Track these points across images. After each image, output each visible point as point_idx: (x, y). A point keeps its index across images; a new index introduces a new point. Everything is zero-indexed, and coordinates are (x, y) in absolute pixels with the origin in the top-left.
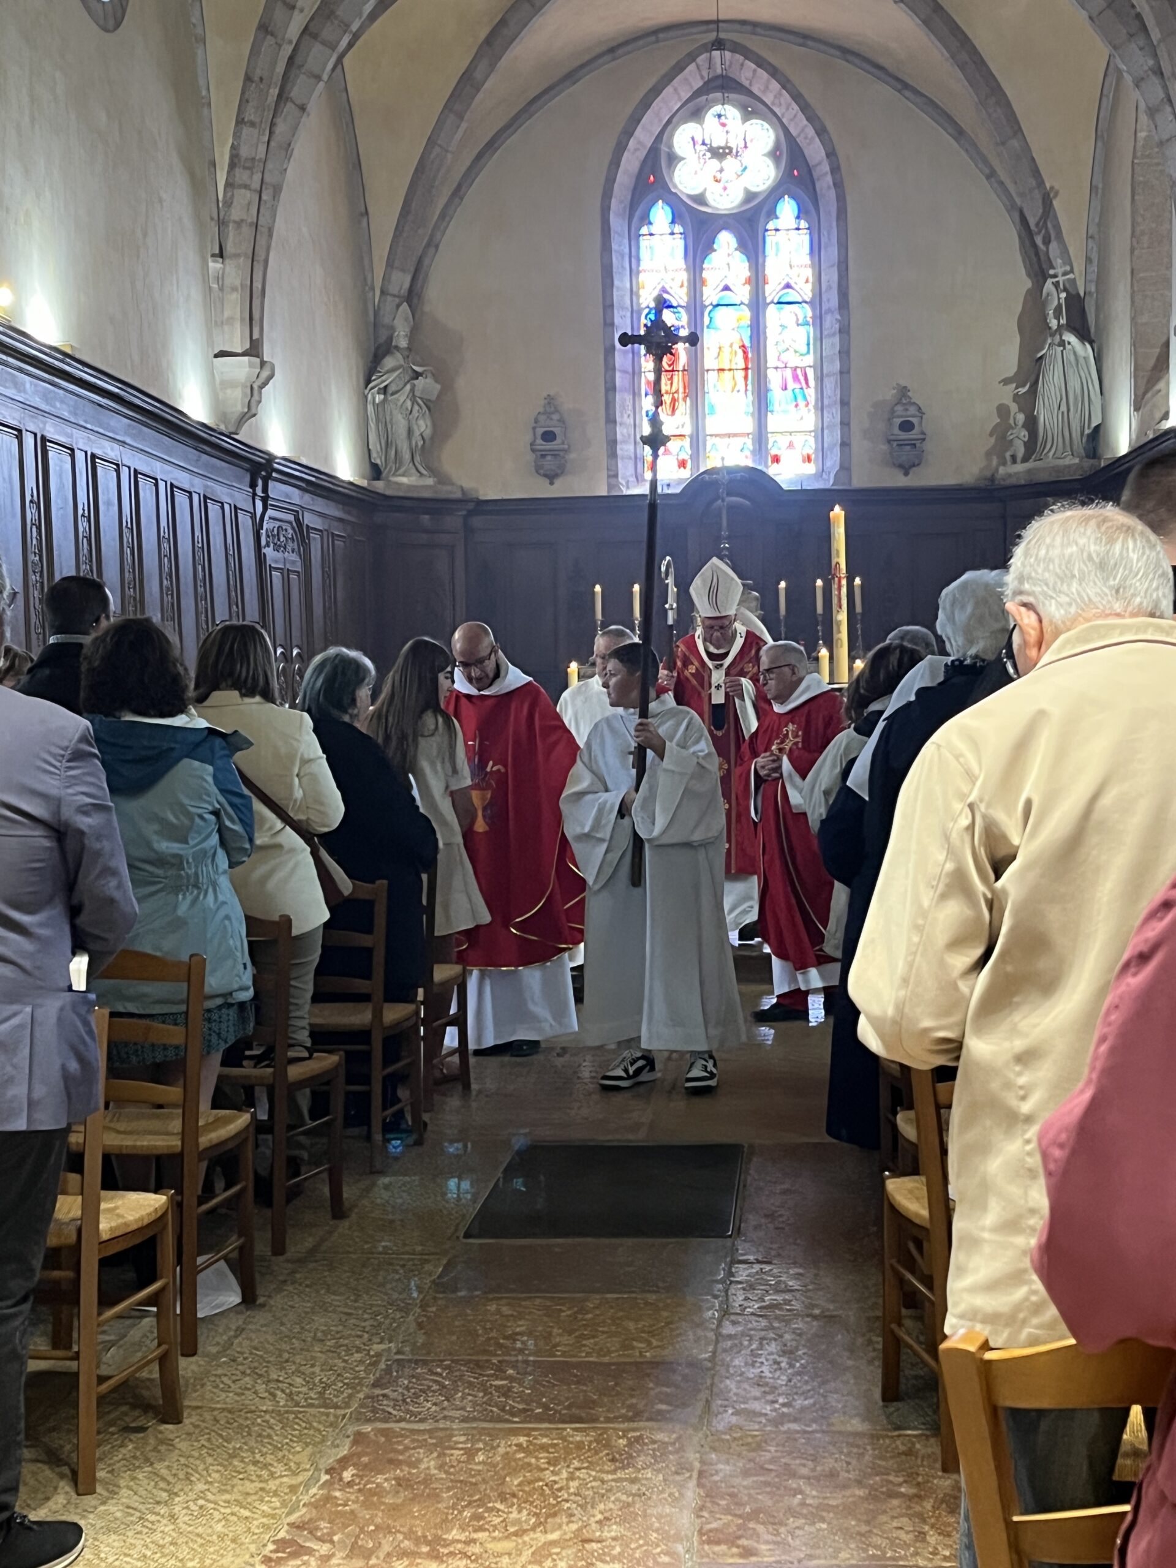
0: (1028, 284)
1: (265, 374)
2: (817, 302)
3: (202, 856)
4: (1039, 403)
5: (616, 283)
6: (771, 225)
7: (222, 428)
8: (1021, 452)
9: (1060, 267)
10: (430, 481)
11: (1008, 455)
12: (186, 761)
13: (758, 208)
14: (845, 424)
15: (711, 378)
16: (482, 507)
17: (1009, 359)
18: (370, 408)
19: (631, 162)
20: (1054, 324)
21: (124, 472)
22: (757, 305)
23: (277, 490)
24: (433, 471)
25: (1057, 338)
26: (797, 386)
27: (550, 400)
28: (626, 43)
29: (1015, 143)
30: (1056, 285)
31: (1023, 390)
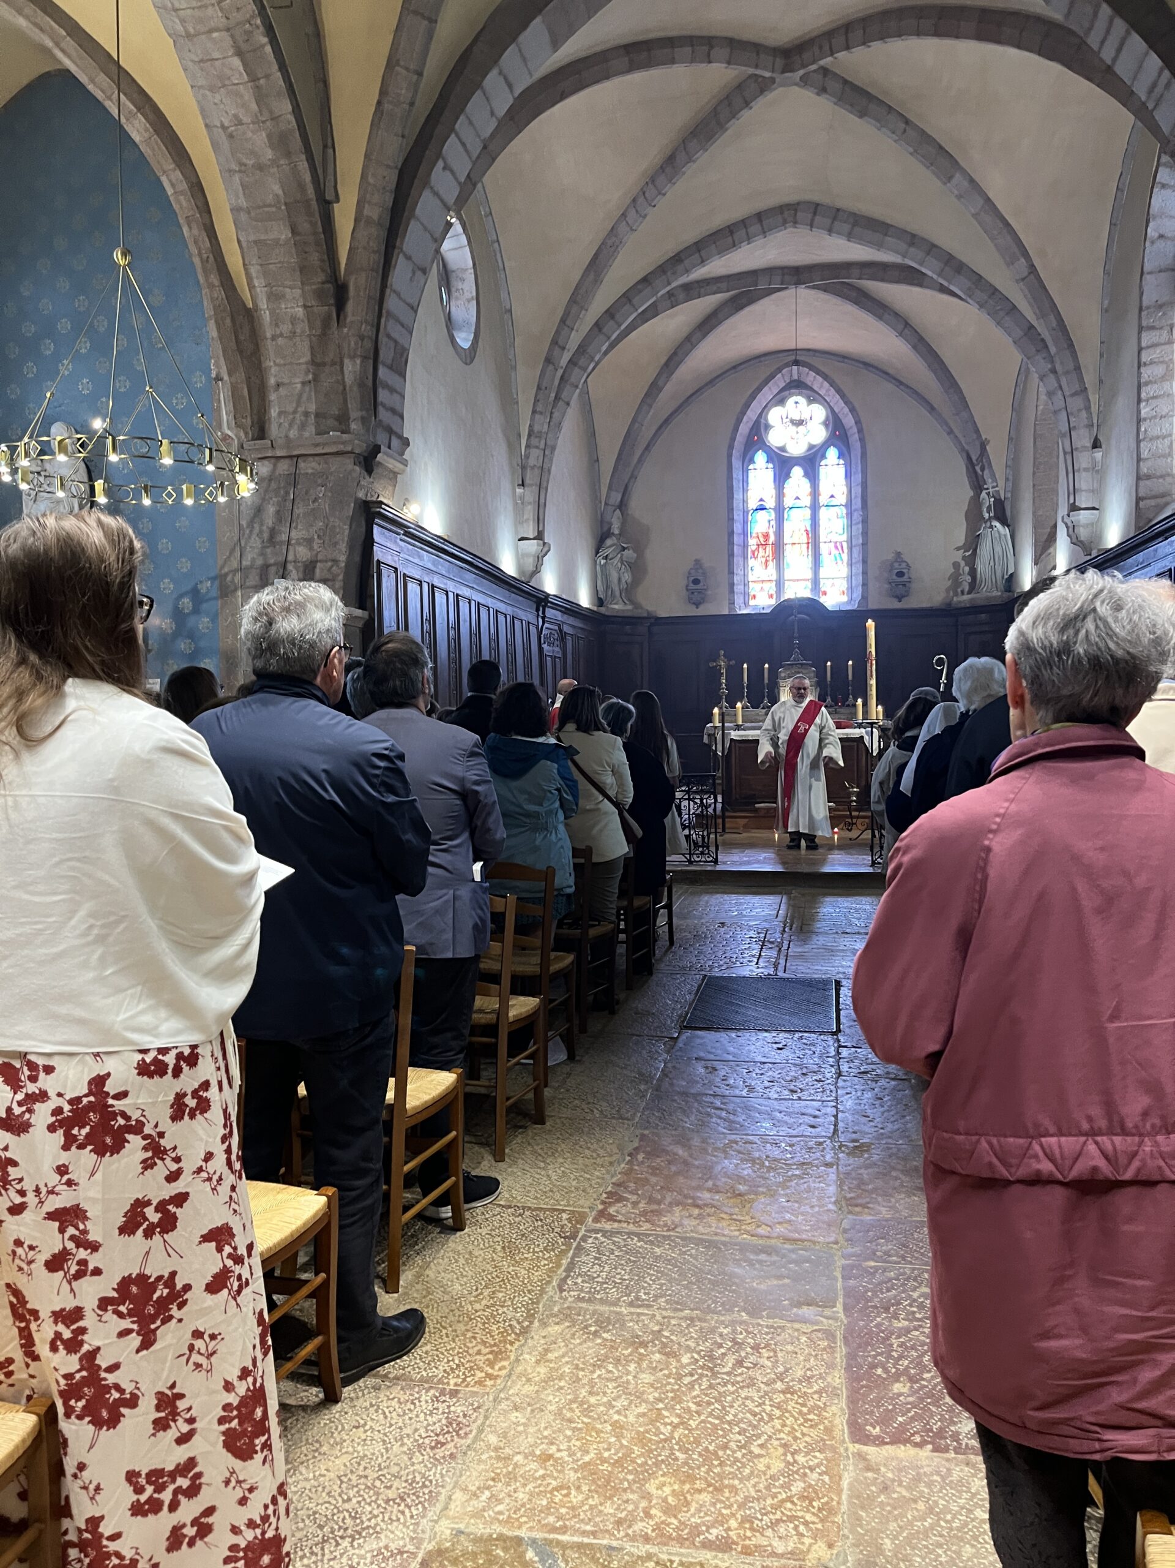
0: (972, 493)
1: (546, 549)
2: (849, 505)
3: (550, 813)
4: (978, 561)
5: (735, 496)
6: (823, 463)
7: (523, 579)
8: (967, 589)
9: (990, 483)
10: (630, 607)
11: (959, 590)
12: (543, 762)
13: (815, 455)
14: (865, 573)
15: (787, 548)
16: (659, 621)
17: (960, 536)
18: (598, 567)
19: (744, 429)
20: (986, 516)
21: (473, 603)
22: (815, 507)
23: (550, 613)
24: (632, 602)
25: (988, 524)
26: (837, 552)
27: (697, 561)
28: (741, 364)
29: (964, 414)
30: (988, 494)
31: (967, 554)
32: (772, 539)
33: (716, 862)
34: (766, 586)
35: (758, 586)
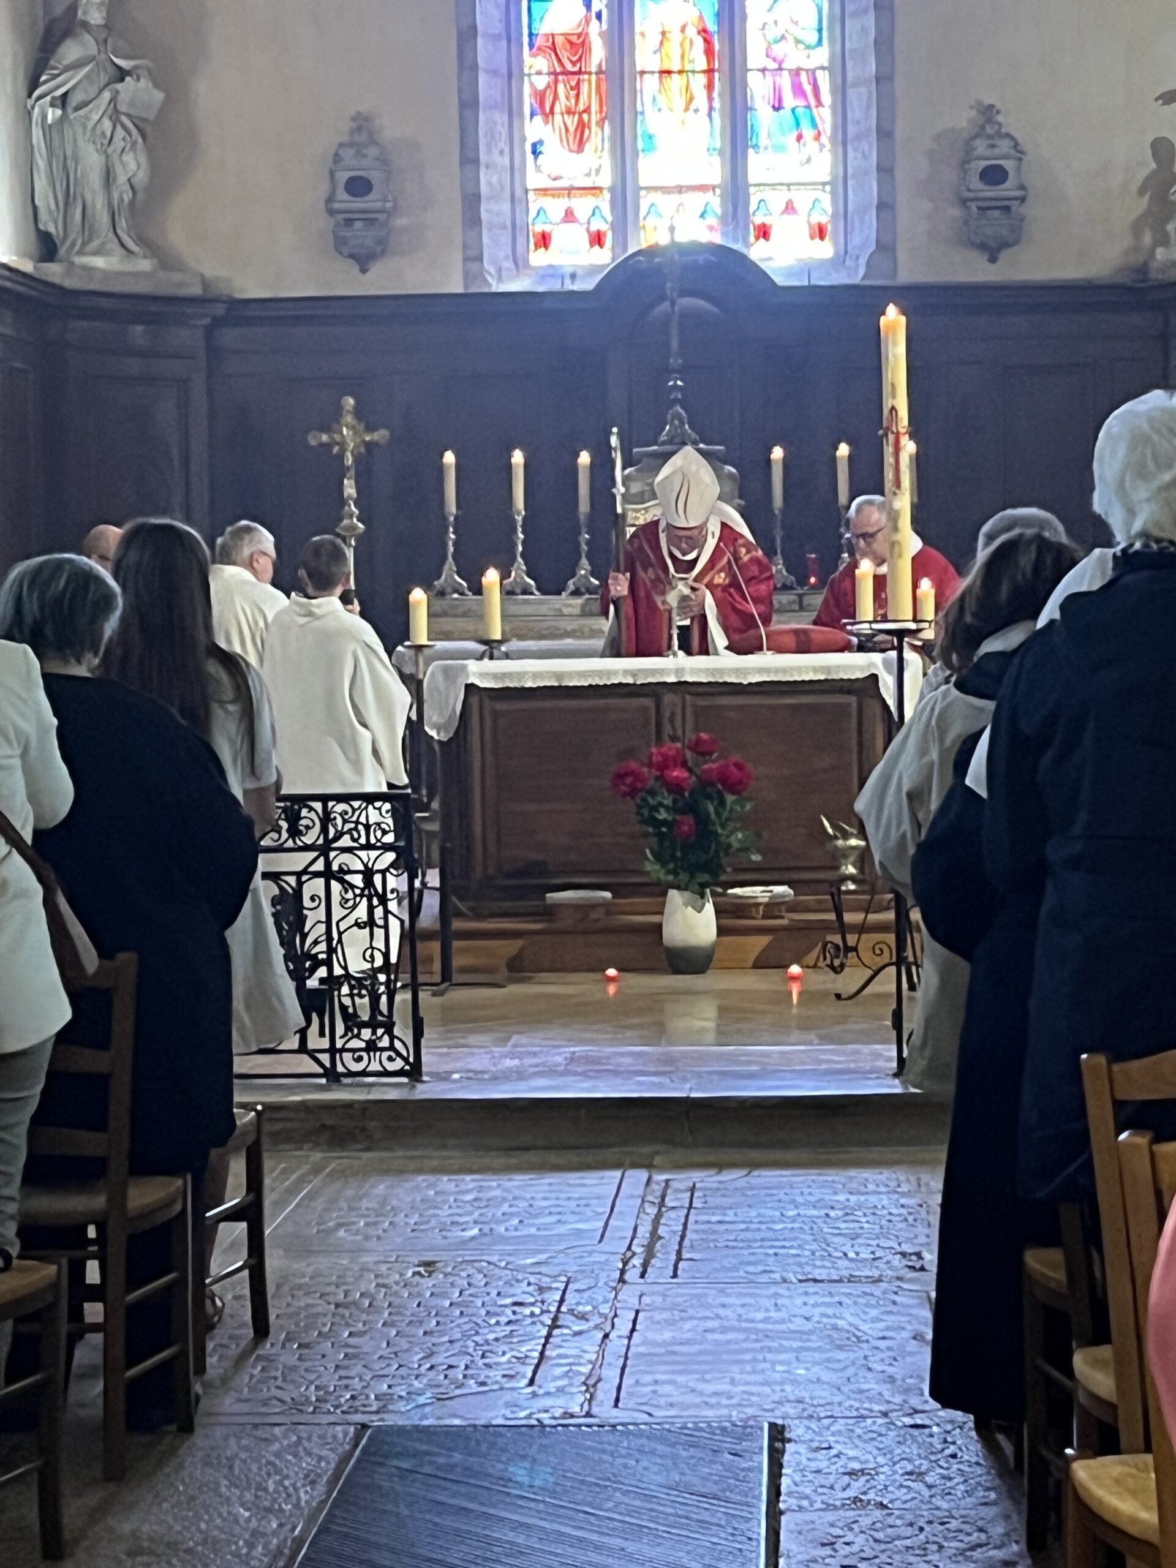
10: (145, 265)
14: (885, 170)
16: (238, 311)
17: (1173, 58)
18: (37, 134)
24: (151, 248)
27: (361, 122)
32: (598, 54)
33: (414, 1072)
34: (582, 206)
35: (555, 207)
